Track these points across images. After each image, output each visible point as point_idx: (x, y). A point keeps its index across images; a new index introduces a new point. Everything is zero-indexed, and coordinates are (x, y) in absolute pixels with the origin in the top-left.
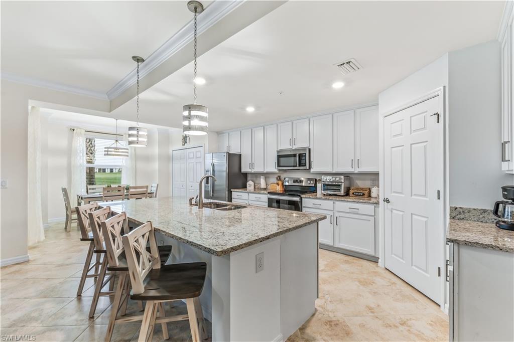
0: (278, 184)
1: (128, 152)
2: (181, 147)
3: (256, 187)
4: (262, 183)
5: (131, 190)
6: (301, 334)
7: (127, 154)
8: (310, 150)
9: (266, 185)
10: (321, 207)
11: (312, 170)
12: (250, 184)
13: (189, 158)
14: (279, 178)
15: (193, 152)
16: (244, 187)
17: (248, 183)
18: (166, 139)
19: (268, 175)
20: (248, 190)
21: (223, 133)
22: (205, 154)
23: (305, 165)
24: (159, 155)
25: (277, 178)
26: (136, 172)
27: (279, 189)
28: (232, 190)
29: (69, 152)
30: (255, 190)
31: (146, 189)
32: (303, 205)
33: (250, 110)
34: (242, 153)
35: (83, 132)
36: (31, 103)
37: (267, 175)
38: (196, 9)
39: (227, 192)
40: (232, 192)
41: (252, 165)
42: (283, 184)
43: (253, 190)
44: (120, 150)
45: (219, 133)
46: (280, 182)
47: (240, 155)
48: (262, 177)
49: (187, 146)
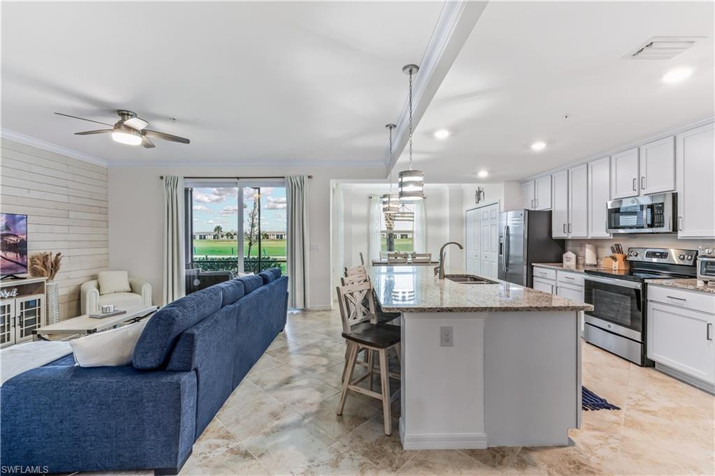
0: (614, 259)
1: (413, 217)
2: (475, 206)
3: (581, 262)
4: (589, 256)
5: (417, 258)
6: (521, 452)
7: (412, 219)
8: (675, 196)
9: (597, 259)
10: (685, 304)
11: (680, 234)
12: (569, 257)
13: (483, 219)
14: (618, 249)
15: (487, 212)
16: (559, 260)
17: (564, 255)
18: (459, 198)
19: (599, 244)
20: (564, 267)
21: (528, 181)
22: (500, 213)
23: (661, 224)
24: (450, 218)
25: (612, 248)
26: (427, 237)
27: (617, 266)
28: (533, 264)
29: (368, 219)
30: (577, 268)
31: (428, 258)
32: (649, 298)
33: (539, 146)
34: (553, 209)
35: (378, 198)
36: (333, 183)
37: (596, 243)
38: (411, 71)
39: (525, 267)
40: (534, 268)
41: (567, 227)
42: (625, 258)
43: (573, 268)
44: (406, 215)
45: (522, 182)
46: (619, 256)
47: (550, 213)
48: (587, 245)
49: (481, 203)
